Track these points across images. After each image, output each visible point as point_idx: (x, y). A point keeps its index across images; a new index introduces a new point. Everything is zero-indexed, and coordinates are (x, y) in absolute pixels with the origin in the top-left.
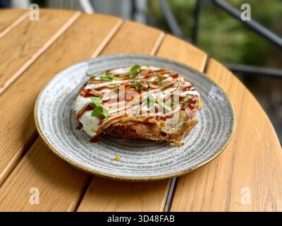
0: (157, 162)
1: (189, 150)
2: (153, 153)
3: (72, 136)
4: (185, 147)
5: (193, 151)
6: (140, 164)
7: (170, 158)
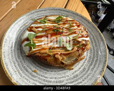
0: (56, 78)
1: (75, 74)
2: (55, 71)
3: (19, 51)
4: (73, 71)
5: (77, 76)
6: (46, 78)
7: (63, 77)
